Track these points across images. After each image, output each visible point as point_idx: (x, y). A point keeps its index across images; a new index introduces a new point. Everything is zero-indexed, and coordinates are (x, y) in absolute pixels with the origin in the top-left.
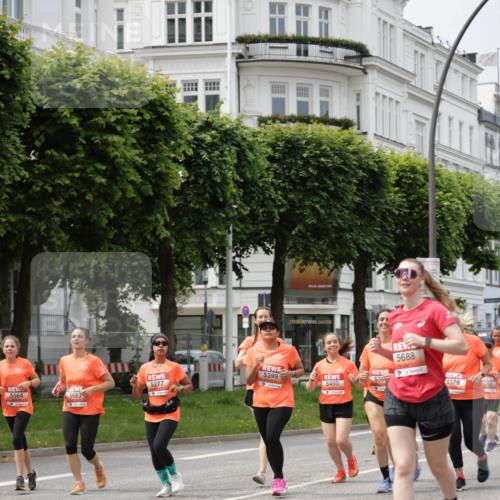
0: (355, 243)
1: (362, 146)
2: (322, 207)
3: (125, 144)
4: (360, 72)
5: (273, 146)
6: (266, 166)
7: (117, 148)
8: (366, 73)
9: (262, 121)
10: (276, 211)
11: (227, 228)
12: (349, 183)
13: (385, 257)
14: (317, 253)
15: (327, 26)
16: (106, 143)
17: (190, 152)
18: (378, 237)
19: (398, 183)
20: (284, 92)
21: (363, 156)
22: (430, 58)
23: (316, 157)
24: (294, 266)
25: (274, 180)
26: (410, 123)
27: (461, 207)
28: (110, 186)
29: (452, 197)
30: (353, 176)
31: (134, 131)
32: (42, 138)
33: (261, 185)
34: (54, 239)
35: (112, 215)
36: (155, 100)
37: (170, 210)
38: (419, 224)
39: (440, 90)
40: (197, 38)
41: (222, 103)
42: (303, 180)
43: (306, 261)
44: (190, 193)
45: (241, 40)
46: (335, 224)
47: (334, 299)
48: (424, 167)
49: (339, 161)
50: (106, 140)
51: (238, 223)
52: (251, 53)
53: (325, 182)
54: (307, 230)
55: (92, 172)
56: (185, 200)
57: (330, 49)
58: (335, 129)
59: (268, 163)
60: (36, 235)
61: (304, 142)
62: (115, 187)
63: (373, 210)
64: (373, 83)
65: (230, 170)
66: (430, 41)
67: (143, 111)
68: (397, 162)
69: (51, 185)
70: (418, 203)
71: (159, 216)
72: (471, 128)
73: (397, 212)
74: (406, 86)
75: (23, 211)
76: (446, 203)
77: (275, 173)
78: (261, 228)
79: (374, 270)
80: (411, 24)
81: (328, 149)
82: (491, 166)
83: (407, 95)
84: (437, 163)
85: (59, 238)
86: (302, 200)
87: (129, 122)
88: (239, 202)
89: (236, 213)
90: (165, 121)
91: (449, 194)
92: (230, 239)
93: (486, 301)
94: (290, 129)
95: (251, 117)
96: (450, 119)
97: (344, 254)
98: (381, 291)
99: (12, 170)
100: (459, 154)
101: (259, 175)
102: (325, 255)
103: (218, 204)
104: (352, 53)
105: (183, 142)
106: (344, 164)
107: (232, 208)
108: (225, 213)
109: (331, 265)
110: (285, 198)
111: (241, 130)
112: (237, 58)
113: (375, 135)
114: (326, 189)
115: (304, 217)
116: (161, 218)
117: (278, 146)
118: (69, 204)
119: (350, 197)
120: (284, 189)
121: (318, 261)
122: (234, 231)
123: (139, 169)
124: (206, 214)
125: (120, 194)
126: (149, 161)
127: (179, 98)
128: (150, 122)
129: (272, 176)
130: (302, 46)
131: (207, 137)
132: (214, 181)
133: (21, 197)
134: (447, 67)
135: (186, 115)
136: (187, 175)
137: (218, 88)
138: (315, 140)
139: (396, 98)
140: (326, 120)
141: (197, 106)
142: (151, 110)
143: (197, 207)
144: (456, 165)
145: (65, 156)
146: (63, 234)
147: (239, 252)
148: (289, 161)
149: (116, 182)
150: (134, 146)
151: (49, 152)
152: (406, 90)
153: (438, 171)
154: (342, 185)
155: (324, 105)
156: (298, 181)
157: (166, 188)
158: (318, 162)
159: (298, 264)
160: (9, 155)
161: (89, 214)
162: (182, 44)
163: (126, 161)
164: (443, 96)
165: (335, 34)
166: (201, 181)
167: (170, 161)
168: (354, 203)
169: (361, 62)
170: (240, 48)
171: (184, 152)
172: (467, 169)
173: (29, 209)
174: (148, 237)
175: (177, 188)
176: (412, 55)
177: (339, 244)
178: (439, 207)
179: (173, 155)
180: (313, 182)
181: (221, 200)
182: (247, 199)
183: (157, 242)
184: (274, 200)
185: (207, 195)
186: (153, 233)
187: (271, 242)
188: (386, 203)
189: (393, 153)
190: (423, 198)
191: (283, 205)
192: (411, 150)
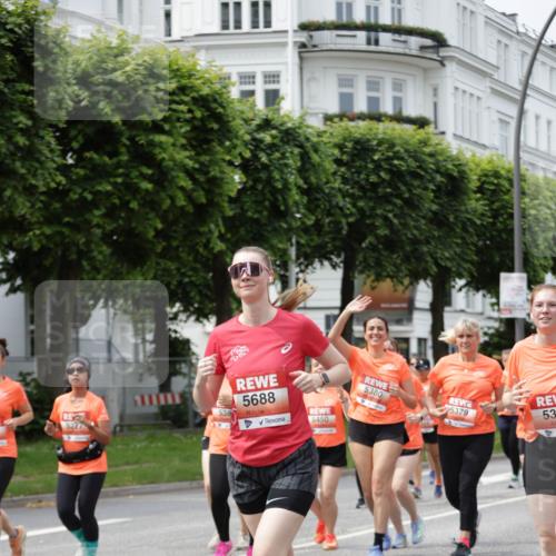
0: (432, 257)
1: (439, 147)
2: (395, 216)
3: (174, 145)
4: (437, 64)
5: (341, 147)
6: (332, 171)
7: (165, 150)
8: (443, 65)
9: (328, 118)
10: (344, 221)
11: (290, 240)
12: (426, 189)
13: (465, 273)
14: (390, 269)
15: (399, 11)
16: (152, 144)
17: (248, 154)
18: (458, 250)
19: (480, 190)
20: (352, 86)
21: (440, 158)
22: (515, 48)
23: (388, 159)
24: (365, 283)
25: (342, 186)
26: (493, 122)
27: (549, 217)
28: (157, 192)
29: (540, 205)
30: (430, 181)
31: (183, 130)
32: (80, 138)
33: (327, 191)
34: (95, 253)
35: (160, 226)
36: (208, 95)
37: (226, 220)
38: (504, 236)
39: (526, 85)
40: (255, 25)
41: (283, 98)
42: (374, 186)
43: (379, 278)
44: (248, 201)
45: (304, 27)
46: (409, 235)
47: (410, 320)
48: (509, 171)
49: (413, 164)
50: (152, 140)
51: (302, 234)
52: (315, 42)
53: (399, 188)
54: (379, 243)
55: (137, 177)
56: (242, 209)
57: (403, 38)
58: (409, 128)
59: (335, 166)
60: (74, 249)
61: (375, 143)
62: (163, 195)
63: (451, 219)
64: (452, 76)
65: (292, 174)
66: (514, 29)
67: (194, 108)
68: (478, 165)
69: (90, 192)
70: (502, 212)
71: (212, 226)
73: (478, 222)
74: (488, 79)
75: (60, 222)
76: (533, 212)
77: (343, 178)
78: (327, 240)
79: (454, 287)
80: (493, 10)
81: (402, 150)
83: (489, 90)
84: (523, 167)
85: (100, 252)
86: (373, 209)
87: (178, 120)
88: (303, 211)
89: (299, 223)
90: (219, 118)
91: (536, 202)
92: (293, 252)
94: (359, 127)
95: (316, 114)
96: (537, 117)
97: (420, 269)
98: (462, 311)
99: (47, 176)
100: (547, 157)
101: (324, 180)
102: (399, 270)
103: (279, 213)
104: (428, 42)
105: (239, 142)
106: (419, 167)
107: (295, 218)
108: (286, 222)
109: (406, 281)
110: (354, 205)
111: (305, 129)
112: (300, 47)
113: (455, 135)
114: (399, 196)
115: (376, 228)
116: (215, 228)
117: (346, 147)
118: (111, 213)
119: (426, 205)
120: (352, 196)
121: (392, 277)
122: (298, 243)
123: (190, 174)
124: (266, 225)
125: (168, 202)
126: (202, 164)
127: (234, 93)
128: (202, 120)
129: (339, 180)
130: (373, 34)
131: (267, 137)
132: (274, 187)
133: (57, 205)
134: (534, 58)
135: (242, 112)
136: (244, 180)
137: (278, 82)
138: (387, 140)
139: (477, 93)
140: (399, 118)
141: (254, 101)
142: (203, 106)
143: (256, 216)
144: (544, 169)
145: (106, 159)
146: (104, 248)
147: (303, 267)
148: (358, 164)
149: (164, 188)
150: (184, 147)
151: (88, 155)
152: (488, 84)
153: (524, 176)
154: (418, 191)
155: (397, 101)
156: (368, 187)
157: (221, 195)
158: (391, 165)
159: (369, 282)
160: (43, 158)
161: (134, 225)
162: (238, 31)
163: (175, 165)
164: (528, 92)
165: (410, 21)
166: (260, 187)
167: (224, 164)
168: (431, 211)
169: (438, 53)
170: (303, 37)
171: (240, 154)
173: (67, 219)
174: (201, 250)
175: (233, 194)
176: (495, 45)
177: (415, 258)
178: (524, 216)
179: (228, 158)
180: (385, 188)
181: (282, 208)
182: (311, 207)
183: (210, 256)
184: (341, 209)
185: (267, 203)
186: (206, 246)
187: (338, 256)
188: (467, 212)
189: (474, 155)
190: (507, 206)
191: (351, 214)
192: (494, 152)
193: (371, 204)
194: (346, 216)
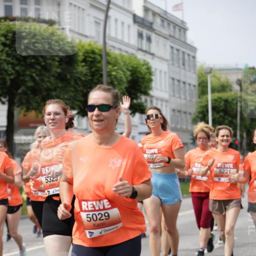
2: (37, 75)
6: (1, 49)
10: (8, 78)
12: (54, 60)
13: (76, 107)
14: (35, 105)
19: (84, 61)
20: (11, 1)
24: (20, 113)
25: (6, 58)
26: (92, 23)
27: (123, 76)
29: (118, 69)
39: (109, 2)
42: (25, 58)
43: (28, 110)
46: (45, 86)
48: (100, 50)
53: (39, 60)
54: (28, 90)
59: (2, 47)
63: (68, 76)
68: (83, 47)
72: (129, 26)
73: (83, 79)
76: (114, 73)
77: (7, 53)
82: (141, 50)
83: (89, 5)
86: (24, 71)
91: (116, 68)
93: (140, 133)
94: (15, 25)
96: (116, 20)
100: (122, 42)
102: (39, 106)
110: (14, 69)
113: (70, 30)
114: (39, 64)
115: (26, 82)
117: (8, 36)
119: (54, 69)
120: (12, 64)
121: (35, 109)
129: (5, 55)
139: (82, 6)
144: (120, 50)
152: (89, 1)
153: (108, 53)
154: (49, 61)
156: (21, 59)
159: (22, 112)
164: (111, 6)
168: (57, 72)
172: (127, 52)
178: (109, 75)
180: (31, 59)
184: (6, 71)
187: (5, 97)
188: (77, 73)
189: (80, 42)
190: (99, 70)
191: (12, 74)
192: (92, 39)
193: (23, 68)
194: (9, 75)
